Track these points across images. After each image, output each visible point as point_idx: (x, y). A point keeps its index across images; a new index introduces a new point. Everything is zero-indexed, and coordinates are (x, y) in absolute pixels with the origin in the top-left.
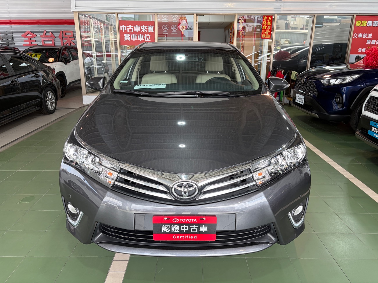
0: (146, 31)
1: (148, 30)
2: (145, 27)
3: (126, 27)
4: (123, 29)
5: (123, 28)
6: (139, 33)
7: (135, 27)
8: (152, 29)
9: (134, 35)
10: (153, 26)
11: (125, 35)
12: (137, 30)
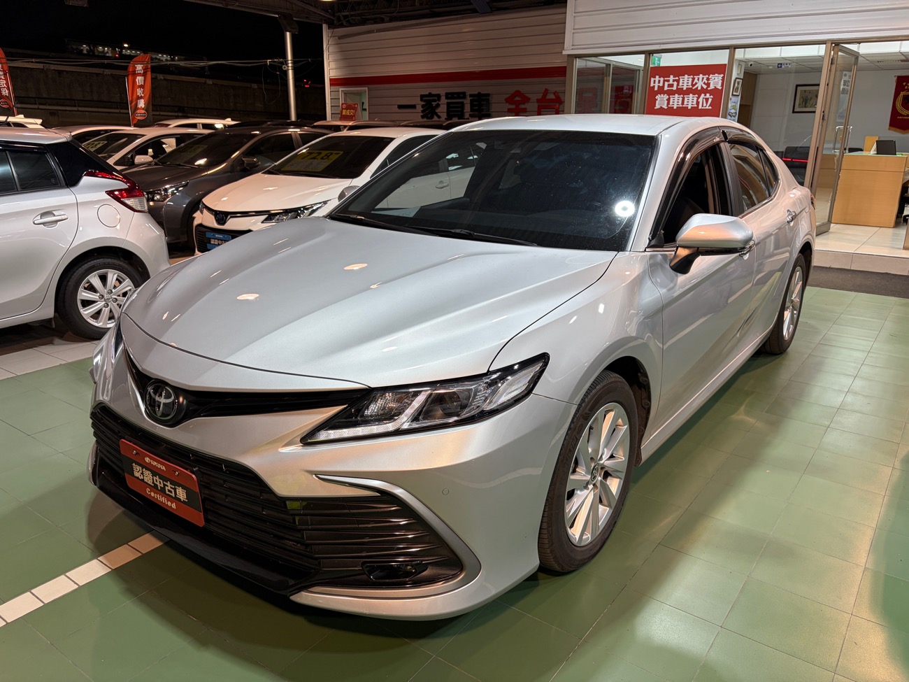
0: (705, 87)
1: (708, 85)
2: (703, 78)
3: (662, 79)
4: (656, 85)
5: (657, 82)
6: (689, 91)
7: (681, 80)
8: (717, 83)
9: (677, 95)
10: (722, 75)
11: (658, 97)
12: (685, 84)
